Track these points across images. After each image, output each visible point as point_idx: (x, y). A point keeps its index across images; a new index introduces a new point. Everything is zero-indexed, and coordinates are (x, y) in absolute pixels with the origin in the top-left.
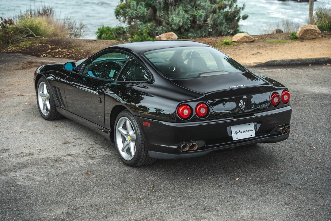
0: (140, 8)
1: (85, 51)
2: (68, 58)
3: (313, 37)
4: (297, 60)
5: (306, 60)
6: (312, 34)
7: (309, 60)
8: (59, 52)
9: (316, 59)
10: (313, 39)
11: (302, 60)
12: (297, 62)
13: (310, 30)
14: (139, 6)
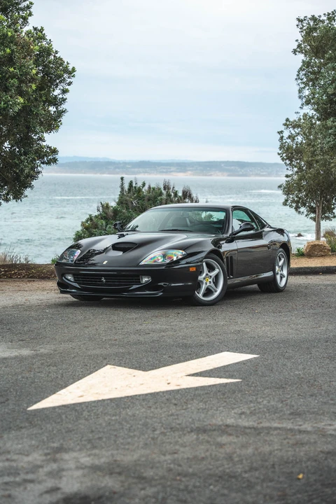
0: (110, 227)
1: (48, 271)
2: (28, 278)
3: (323, 254)
4: (306, 268)
5: (316, 268)
6: (321, 251)
7: (319, 267)
8: (15, 273)
9: (327, 267)
10: (322, 256)
11: (312, 268)
12: (306, 270)
13: (318, 245)
14: (108, 227)
